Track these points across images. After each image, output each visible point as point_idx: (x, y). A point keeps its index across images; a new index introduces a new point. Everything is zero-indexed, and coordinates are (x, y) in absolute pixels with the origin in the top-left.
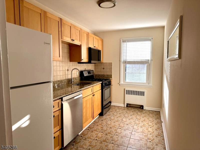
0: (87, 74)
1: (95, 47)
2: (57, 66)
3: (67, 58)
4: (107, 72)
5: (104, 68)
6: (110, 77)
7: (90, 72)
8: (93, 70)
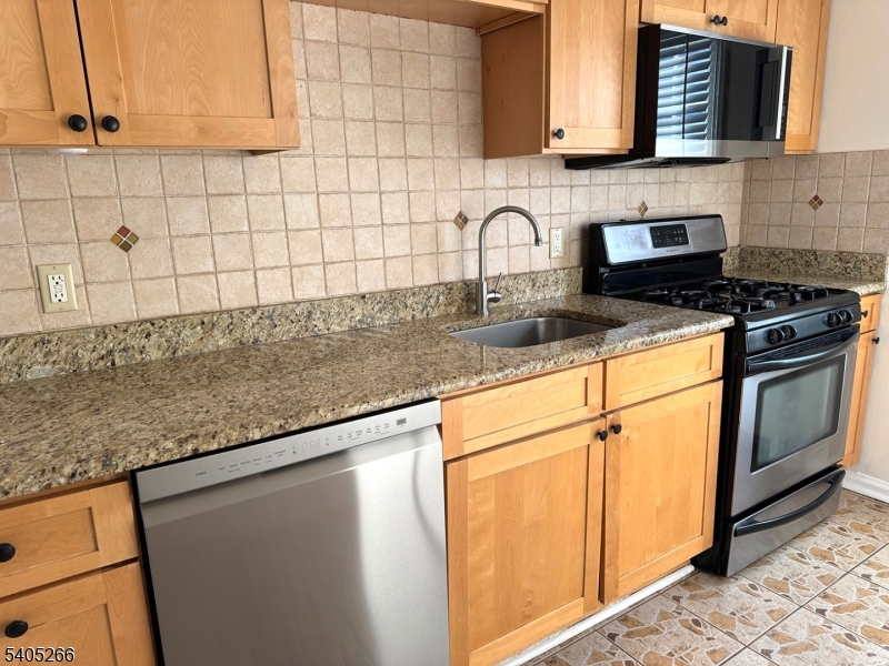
0: (643, 245)
1: (719, 21)
2: (350, 193)
3: (450, 131)
4: (846, 232)
5: (817, 202)
6: (865, 269)
7: (683, 227)
8: (719, 216)
